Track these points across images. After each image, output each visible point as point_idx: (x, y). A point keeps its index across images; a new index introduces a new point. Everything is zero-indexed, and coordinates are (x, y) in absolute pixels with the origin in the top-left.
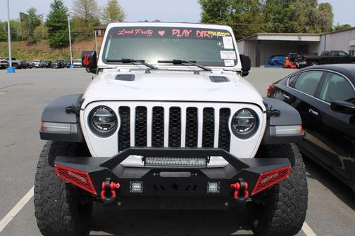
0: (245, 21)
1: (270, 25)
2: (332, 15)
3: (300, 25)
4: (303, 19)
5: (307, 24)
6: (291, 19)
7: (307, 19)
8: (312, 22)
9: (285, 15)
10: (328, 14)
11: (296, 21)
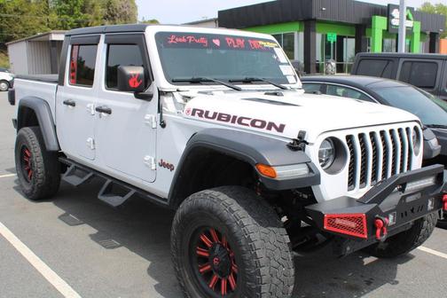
0: (16, 10)
1: (54, 17)
2: (135, 7)
3: (97, 19)
4: (101, 11)
5: (106, 18)
6: (83, 10)
7: (105, 11)
8: (113, 16)
9: (75, 5)
10: (131, 5)
11: (91, 12)
